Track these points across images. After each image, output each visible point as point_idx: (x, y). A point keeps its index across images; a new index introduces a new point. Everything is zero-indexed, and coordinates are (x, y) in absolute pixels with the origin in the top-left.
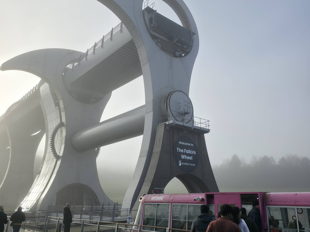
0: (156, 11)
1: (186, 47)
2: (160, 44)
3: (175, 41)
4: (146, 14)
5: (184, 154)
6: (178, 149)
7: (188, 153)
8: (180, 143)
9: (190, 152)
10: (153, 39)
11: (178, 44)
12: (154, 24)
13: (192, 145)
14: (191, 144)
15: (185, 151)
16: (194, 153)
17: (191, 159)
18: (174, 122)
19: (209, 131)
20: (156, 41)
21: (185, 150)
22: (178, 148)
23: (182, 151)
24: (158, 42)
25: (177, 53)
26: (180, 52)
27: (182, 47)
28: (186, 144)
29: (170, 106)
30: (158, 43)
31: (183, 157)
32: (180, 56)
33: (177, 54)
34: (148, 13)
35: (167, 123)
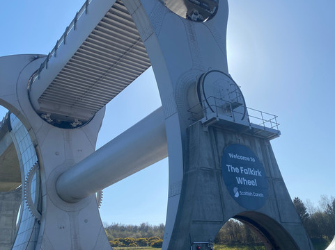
1: (207, 6)
5: (241, 175)
6: (230, 167)
7: (247, 173)
9: (251, 172)
13: (253, 160)
14: (251, 158)
15: (242, 170)
16: (257, 173)
17: (254, 185)
18: (217, 116)
19: (278, 133)
21: (241, 168)
22: (228, 166)
23: (236, 170)
26: (199, 15)
28: (242, 158)
31: (240, 181)
35: (204, 120)
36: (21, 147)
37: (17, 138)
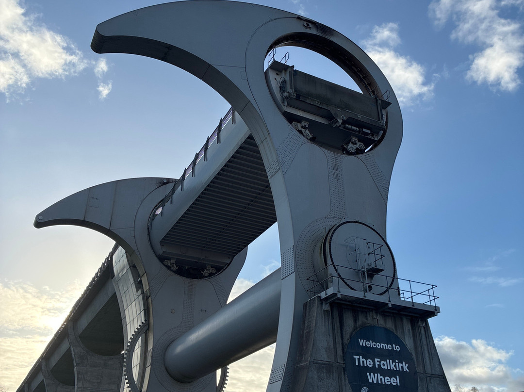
0: (293, 66)
1: (369, 131)
2: (307, 131)
3: (340, 121)
4: (272, 75)
5: (374, 370)
6: (359, 359)
7: (385, 367)
8: (362, 343)
9: (392, 366)
10: (291, 123)
11: (350, 126)
12: (289, 92)
13: (397, 348)
14: (394, 346)
15: (377, 363)
16: (402, 367)
17: (395, 384)
18: (339, 292)
19: (436, 310)
20: (299, 125)
21: (376, 360)
22: (356, 357)
23: (369, 363)
24: (302, 127)
25: (351, 145)
26: (359, 143)
27: (359, 132)
28: (380, 346)
29: (331, 257)
30: (303, 130)
31: (372, 378)
32: (360, 151)
33: (351, 147)
34: (277, 74)
35: (323, 295)
36: (124, 301)
37: (121, 288)
